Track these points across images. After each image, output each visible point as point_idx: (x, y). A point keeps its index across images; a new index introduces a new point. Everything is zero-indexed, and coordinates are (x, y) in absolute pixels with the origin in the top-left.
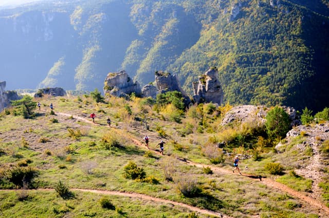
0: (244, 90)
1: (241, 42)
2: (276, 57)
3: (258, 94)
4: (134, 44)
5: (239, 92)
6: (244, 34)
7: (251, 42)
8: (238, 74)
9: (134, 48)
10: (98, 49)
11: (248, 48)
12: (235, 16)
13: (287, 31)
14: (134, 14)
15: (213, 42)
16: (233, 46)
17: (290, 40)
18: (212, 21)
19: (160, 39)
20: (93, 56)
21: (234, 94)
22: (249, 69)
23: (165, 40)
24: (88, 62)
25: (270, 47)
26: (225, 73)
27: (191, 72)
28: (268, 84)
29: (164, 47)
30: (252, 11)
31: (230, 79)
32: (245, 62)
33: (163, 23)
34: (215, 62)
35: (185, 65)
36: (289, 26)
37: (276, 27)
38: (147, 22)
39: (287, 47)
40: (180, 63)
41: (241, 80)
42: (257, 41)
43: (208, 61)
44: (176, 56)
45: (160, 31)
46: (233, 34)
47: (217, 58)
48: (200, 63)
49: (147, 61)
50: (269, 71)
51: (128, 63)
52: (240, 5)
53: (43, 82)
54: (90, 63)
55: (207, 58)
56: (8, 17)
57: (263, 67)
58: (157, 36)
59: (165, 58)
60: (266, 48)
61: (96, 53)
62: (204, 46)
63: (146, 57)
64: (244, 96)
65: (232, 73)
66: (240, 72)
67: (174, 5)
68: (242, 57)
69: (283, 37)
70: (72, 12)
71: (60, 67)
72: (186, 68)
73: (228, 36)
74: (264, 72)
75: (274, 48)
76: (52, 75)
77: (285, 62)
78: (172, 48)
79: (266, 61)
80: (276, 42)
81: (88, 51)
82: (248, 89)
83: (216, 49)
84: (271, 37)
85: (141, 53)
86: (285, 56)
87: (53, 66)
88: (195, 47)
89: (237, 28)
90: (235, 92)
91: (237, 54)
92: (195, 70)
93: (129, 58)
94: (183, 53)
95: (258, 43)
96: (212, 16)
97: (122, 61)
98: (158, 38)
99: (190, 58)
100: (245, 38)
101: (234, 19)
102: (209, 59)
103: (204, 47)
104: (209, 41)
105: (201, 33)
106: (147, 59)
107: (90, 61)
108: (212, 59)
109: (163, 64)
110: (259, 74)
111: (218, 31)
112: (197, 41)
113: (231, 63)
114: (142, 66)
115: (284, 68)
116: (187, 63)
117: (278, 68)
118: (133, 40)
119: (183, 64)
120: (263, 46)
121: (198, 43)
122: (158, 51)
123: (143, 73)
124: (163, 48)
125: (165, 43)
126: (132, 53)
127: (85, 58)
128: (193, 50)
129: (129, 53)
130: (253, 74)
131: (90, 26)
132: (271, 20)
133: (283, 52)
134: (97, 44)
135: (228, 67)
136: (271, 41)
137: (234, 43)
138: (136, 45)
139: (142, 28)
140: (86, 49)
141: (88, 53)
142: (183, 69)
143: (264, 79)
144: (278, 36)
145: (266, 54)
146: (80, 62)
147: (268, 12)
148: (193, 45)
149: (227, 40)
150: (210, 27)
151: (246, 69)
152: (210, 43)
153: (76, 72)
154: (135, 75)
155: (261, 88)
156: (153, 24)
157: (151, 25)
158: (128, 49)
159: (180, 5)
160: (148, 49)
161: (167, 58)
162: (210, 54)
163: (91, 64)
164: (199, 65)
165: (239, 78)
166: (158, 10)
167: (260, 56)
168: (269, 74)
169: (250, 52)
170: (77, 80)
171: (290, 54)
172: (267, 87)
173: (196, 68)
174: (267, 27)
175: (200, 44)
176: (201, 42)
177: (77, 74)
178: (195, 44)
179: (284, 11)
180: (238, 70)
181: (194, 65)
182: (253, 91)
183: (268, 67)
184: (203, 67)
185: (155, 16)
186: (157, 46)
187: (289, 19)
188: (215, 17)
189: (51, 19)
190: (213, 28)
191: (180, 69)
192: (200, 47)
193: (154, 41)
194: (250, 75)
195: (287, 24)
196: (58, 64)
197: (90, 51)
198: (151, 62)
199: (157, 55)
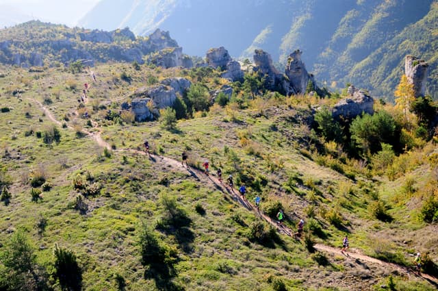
4: (349, 15)
9: (349, 20)
10: (309, 18)
19: (381, 10)
20: (302, 25)
23: (387, 12)
24: (296, 32)
27: (409, 52)
29: (384, 20)
35: (404, 43)
40: (398, 40)
43: (432, 40)
44: (396, 31)
48: (422, 41)
49: (361, 35)
51: (339, 35)
53: (248, 49)
54: (298, 33)
55: (431, 36)
58: (378, 7)
59: (382, 33)
61: (306, 22)
62: (432, 22)
63: (361, 30)
71: (266, 35)
72: (404, 47)
78: (392, 21)
81: (298, 19)
85: (356, 24)
87: (259, 34)
88: (421, 22)
92: (414, 50)
93: (342, 30)
94: (405, 29)
98: (379, 9)
99: (412, 35)
105: (432, 6)
106: (362, 33)
107: (299, 30)
109: (379, 39)
112: (424, 16)
114: (354, 40)
116: (407, 40)
118: (350, 10)
119: (403, 41)
121: (425, 17)
122: (377, 24)
123: (355, 48)
124: (382, 21)
125: (386, 15)
127: (293, 27)
128: (418, 25)
129: (342, 24)
134: (308, 12)
138: (352, 15)
140: (297, 17)
141: (298, 22)
142: (400, 47)
146: (288, 31)
148: (419, 20)
153: (282, 42)
154: (345, 50)
158: (342, 20)
160: (365, 21)
161: (385, 33)
163: (299, 35)
164: (421, 44)
170: (282, 50)
173: (416, 47)
175: (427, 19)
177: (282, 45)
178: (422, 18)
181: (414, 44)
184: (425, 47)
186: (376, 17)
191: (396, 47)
192: (426, 23)
193: (374, 12)
196: (264, 32)
197: (300, 20)
198: (365, 35)
199: (374, 29)
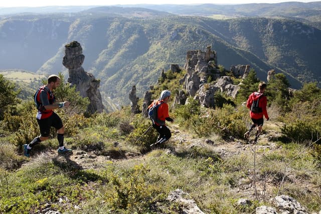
1: (171, 55)
6: (176, 50)
7: (178, 56)
11: (174, 60)
12: (173, 38)
14: (112, 29)
15: (157, 53)
18: (160, 39)
26: (156, 74)
30: (184, 35)
33: (129, 37)
34: (153, 66)
38: (119, 35)
42: (182, 56)
45: (126, 42)
46: (169, 49)
47: (155, 64)
52: (178, 31)
56: (30, 20)
67: (139, 25)
68: (169, 65)
70: (73, 22)
73: (166, 50)
76: (50, 63)
83: (157, 58)
89: (173, 46)
91: (167, 62)
96: (161, 36)
97: (97, 58)
100: (175, 53)
101: (172, 40)
102: (150, 64)
103: (150, 56)
104: (154, 52)
108: (152, 64)
111: (162, 46)
113: (161, 69)
126: (105, 54)
131: (82, 33)
132: (194, 43)
135: (159, 70)
137: (168, 56)
139: (115, 38)
147: (193, 37)
149: (165, 53)
150: (158, 43)
152: (154, 54)
156: (122, 37)
157: (121, 37)
159: (143, 26)
162: (151, 61)
166: (128, 27)
169: (174, 62)
176: (150, 52)
179: (203, 38)
185: (125, 31)
188: (162, 36)
189: (58, 25)
190: (159, 43)
195: (203, 47)
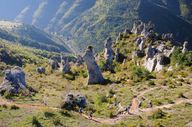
0: (105, 33)
1: (111, 10)
2: (124, 19)
3: (110, 36)
4: (64, 4)
5: (103, 34)
6: (113, 6)
7: (115, 10)
8: (105, 25)
9: (63, 6)
10: (47, 4)
11: (113, 13)
13: (132, 7)
16: (107, 11)
17: (132, 12)
19: (76, 3)
20: (43, 6)
21: (101, 34)
22: (110, 23)
23: (78, 3)
25: (123, 14)
26: (99, 23)
27: (85, 21)
28: (117, 31)
29: (77, 7)
31: (101, 27)
32: (110, 20)
34: (97, 17)
36: (134, 5)
37: (128, 4)
39: (130, 15)
41: (105, 28)
42: (118, 10)
43: (94, 17)
44: (82, 12)
46: (109, 5)
47: (98, 16)
48: (90, 17)
49: (68, 13)
50: (119, 26)
51: (59, 12)
53: (18, 16)
54: (41, 10)
55: (94, 15)
57: (117, 23)
58: (75, 1)
60: (121, 14)
61: (45, 5)
62: (95, 9)
63: (68, 11)
64: (105, 36)
65: (102, 24)
66: (106, 24)
68: (109, 17)
69: (129, 10)
72: (84, 19)
73: (106, 6)
74: (116, 26)
75: (124, 15)
76: (22, 13)
77: (127, 22)
78: (81, 8)
79: (119, 20)
80: (126, 12)
81: (42, 4)
82: (107, 33)
83: (99, 11)
84: (125, 9)
85: (66, 8)
86: (128, 19)
87: (24, 9)
88: (91, 9)
89: (112, 3)
90: (101, 33)
91: (107, 15)
93: (60, 10)
94: (85, 11)
95: (118, 11)
97: (57, 11)
99: (87, 14)
100: (113, 8)
102: (95, 16)
104: (98, 7)
105: (96, 3)
106: (68, 12)
107: (42, 9)
108: (96, 16)
109: (75, 15)
110: (114, 26)
112: (93, 6)
113: (103, 19)
114: (65, 15)
115: (125, 25)
116: (85, 16)
117: (123, 25)
118: (64, 1)
119: (83, 16)
120: (120, 13)
121: (93, 7)
122: (74, 8)
123: (65, 18)
125: (78, 5)
126: (62, 8)
127: (39, 7)
128: (90, 10)
130: (111, 26)
133: (127, 17)
134: (46, 1)
135: (101, 21)
136: (124, 11)
137: (108, 10)
142: (82, 19)
143: (115, 29)
144: (128, 9)
145: (120, 17)
146: (37, 9)
148: (91, 8)
149: (105, 8)
150: (100, 0)
151: (109, 23)
152: (98, 8)
154: (61, 19)
155: (113, 33)
158: (61, 6)
160: (70, 7)
161: (77, 12)
162: (96, 14)
163: (42, 11)
165: (104, 27)
167: (117, 18)
168: (118, 27)
169: (113, 15)
170: (34, 17)
171: (130, 19)
172: (116, 33)
173: (88, 19)
174: (124, 4)
176: (95, 7)
177: (34, 15)
178: (92, 7)
180: (105, 23)
182: (109, 34)
183: (119, 23)
184: (91, 19)
186: (75, 5)
187: (135, 2)
190: (102, 1)
191: (81, 19)
192: (93, 9)
193: (74, 3)
194: (110, 26)
196: (26, 9)
197: (43, 4)
198: (70, 13)
199: (73, 11)
